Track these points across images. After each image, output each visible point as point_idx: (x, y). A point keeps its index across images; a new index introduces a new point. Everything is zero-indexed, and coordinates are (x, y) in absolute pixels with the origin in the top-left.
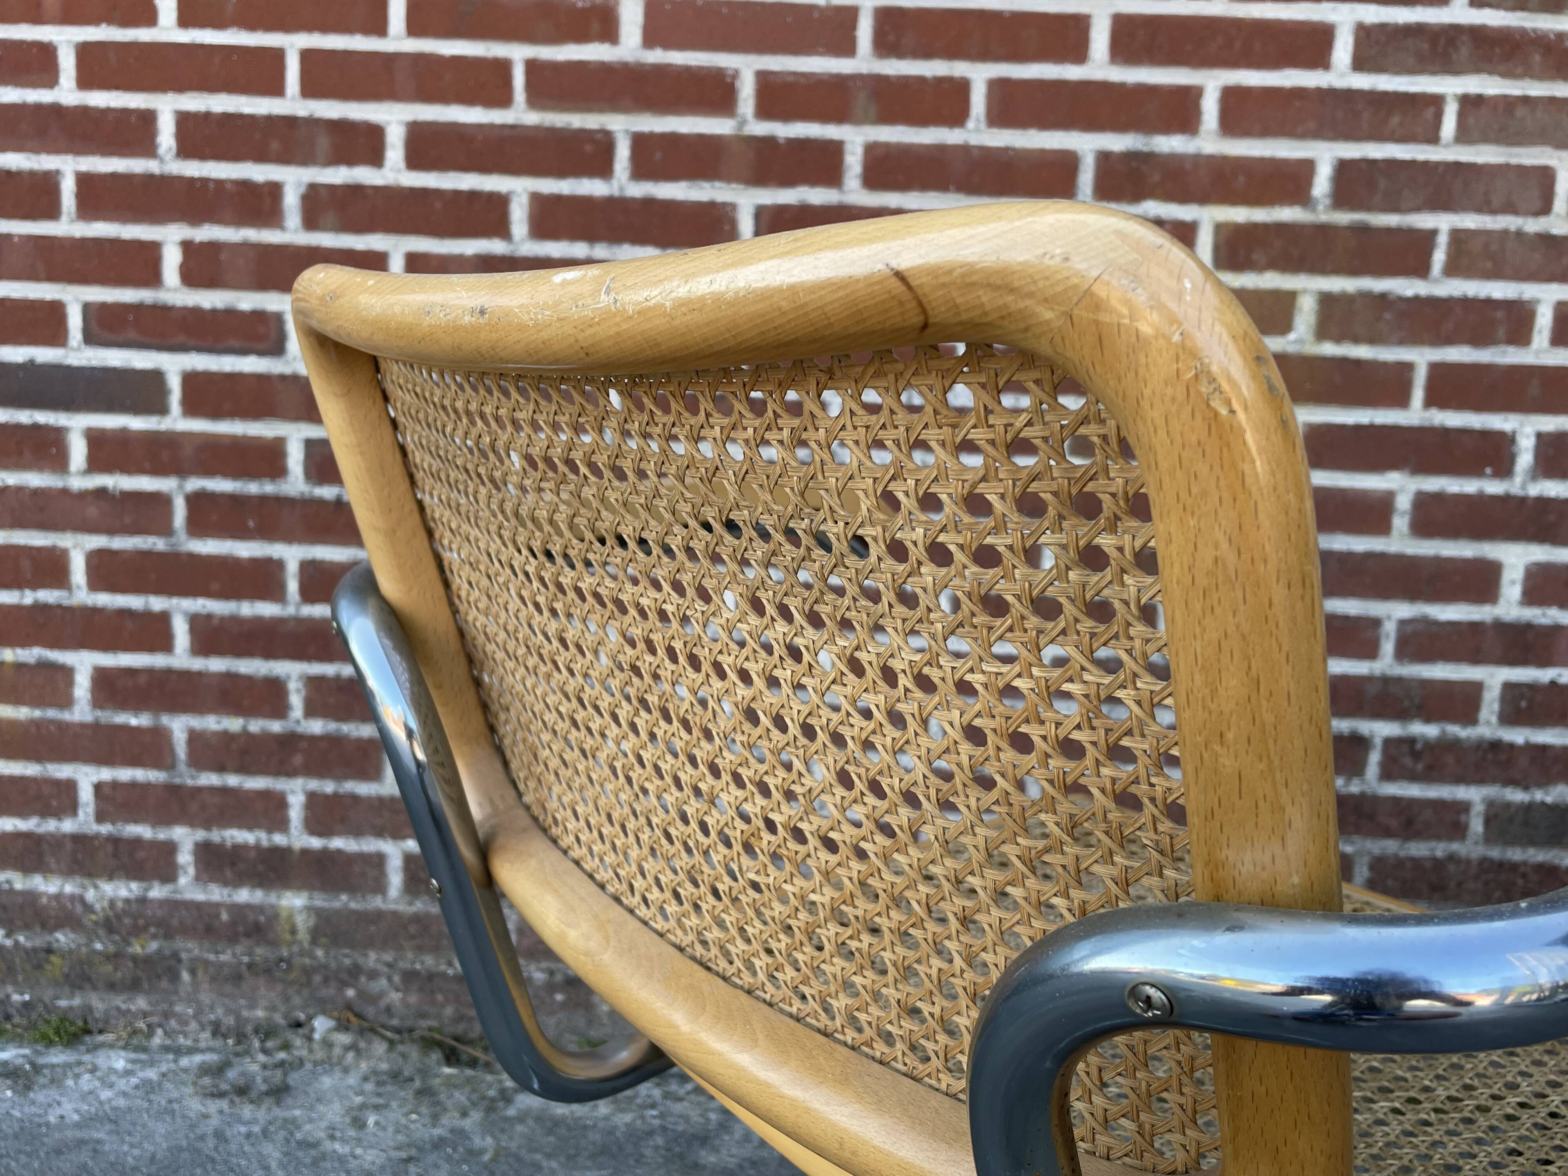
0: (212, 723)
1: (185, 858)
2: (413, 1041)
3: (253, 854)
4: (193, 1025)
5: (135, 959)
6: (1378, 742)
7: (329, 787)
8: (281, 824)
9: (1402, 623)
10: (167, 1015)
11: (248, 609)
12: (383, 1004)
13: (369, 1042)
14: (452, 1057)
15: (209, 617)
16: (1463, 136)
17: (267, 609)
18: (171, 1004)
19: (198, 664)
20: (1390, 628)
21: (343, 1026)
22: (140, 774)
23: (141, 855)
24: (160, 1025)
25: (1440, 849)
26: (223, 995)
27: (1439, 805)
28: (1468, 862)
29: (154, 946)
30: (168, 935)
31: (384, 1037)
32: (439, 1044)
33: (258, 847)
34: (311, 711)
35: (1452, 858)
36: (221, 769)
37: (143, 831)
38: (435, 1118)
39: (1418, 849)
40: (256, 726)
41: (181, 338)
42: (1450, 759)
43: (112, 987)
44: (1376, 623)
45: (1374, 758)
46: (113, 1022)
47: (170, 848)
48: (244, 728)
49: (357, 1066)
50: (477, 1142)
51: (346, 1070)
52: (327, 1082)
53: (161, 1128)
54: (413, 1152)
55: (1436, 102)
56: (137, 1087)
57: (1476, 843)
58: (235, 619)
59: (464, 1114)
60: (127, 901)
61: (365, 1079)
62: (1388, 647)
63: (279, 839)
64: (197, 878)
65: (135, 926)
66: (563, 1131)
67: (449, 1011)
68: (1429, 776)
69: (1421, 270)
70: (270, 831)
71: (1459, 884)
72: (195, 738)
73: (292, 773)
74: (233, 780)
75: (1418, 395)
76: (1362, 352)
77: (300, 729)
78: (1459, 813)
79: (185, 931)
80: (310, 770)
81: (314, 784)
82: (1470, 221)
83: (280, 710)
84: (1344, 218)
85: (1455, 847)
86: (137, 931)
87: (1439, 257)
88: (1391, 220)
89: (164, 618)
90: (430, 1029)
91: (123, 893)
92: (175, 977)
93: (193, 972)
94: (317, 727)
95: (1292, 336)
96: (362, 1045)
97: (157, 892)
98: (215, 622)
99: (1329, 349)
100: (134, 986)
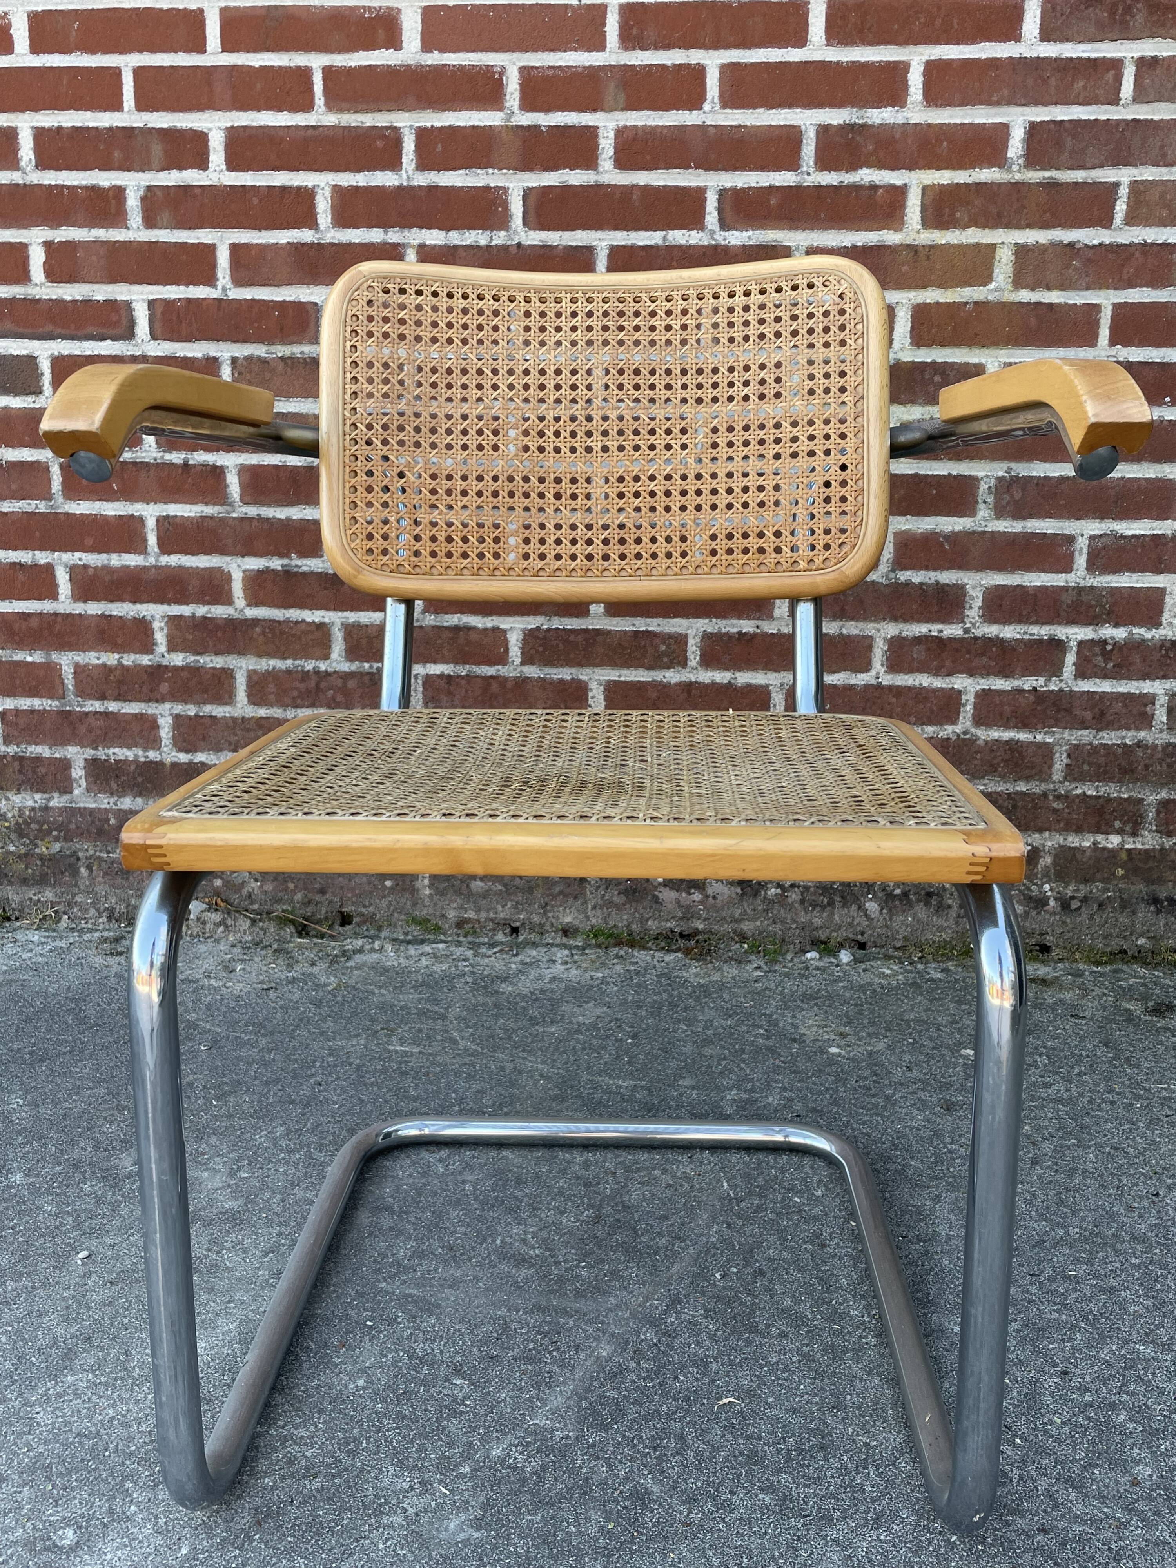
0: (93, 658)
1: (78, 772)
2: (270, 919)
3: (133, 767)
4: (92, 911)
5: (41, 857)
6: (1073, 644)
7: (191, 710)
8: (154, 742)
9: (1092, 538)
10: (70, 904)
11: (116, 560)
12: (245, 892)
13: (235, 920)
14: (302, 931)
15: (85, 567)
16: (1141, 96)
17: (132, 560)
18: (74, 895)
19: (79, 608)
20: (1082, 544)
21: (212, 908)
22: (37, 703)
23: (42, 770)
24: (65, 913)
25: (1129, 737)
26: (113, 886)
27: (1128, 698)
28: (1155, 746)
29: (57, 846)
30: (68, 839)
31: (245, 916)
32: (292, 922)
33: (136, 761)
34: (172, 648)
35: (1139, 744)
36: (103, 697)
37: (43, 751)
38: (290, 966)
39: (1110, 737)
40: (128, 660)
41: (49, 328)
42: (1137, 658)
43: (24, 882)
44: (1070, 539)
45: (1071, 658)
46: (27, 910)
47: (65, 765)
48: (120, 663)
49: (227, 936)
50: (323, 980)
51: (217, 941)
52: (202, 948)
53: (72, 974)
54: (273, 985)
55: (1116, 65)
56: (51, 951)
57: (1161, 731)
58: (106, 568)
59: (313, 964)
60: (33, 809)
61: (233, 946)
62: (1081, 561)
63: (153, 755)
64: (88, 790)
65: (40, 830)
66: (391, 974)
67: (299, 896)
68: (1119, 673)
69: (1106, 221)
70: (146, 749)
71: (1147, 767)
72: (79, 670)
73: (160, 700)
74: (113, 706)
75: (1104, 333)
76: (1054, 297)
77: (165, 662)
78: (1146, 705)
79: (81, 833)
80: (174, 697)
81: (179, 708)
82: (1148, 173)
83: (148, 647)
84: (1036, 176)
85: (1142, 734)
86: (43, 834)
87: (1121, 208)
88: (1079, 176)
89: (49, 569)
90: (284, 911)
91: (30, 803)
92: (75, 873)
93: (89, 868)
94: (178, 659)
95: (992, 286)
96: (229, 922)
97: (57, 801)
98: (91, 572)
99: (1025, 296)
100: (42, 881)
